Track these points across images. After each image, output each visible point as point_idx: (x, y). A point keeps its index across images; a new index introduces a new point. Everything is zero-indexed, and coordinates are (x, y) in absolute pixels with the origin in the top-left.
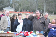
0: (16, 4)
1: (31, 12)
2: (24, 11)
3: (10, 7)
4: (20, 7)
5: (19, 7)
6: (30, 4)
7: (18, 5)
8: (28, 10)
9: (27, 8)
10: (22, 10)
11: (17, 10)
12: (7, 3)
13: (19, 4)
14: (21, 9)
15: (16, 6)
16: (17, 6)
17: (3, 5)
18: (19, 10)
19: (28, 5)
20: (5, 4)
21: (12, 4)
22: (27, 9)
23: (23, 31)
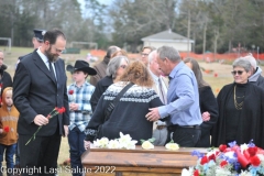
0: (201, 17)
2: (234, 49)
3: (174, 31)
4: (220, 31)
5: (215, 31)
7: (211, 21)
8: (254, 47)
9: (251, 37)
10: (227, 44)
11: (204, 45)
12: (158, 13)
13: (213, 17)
14: (222, 43)
15: (198, 26)
16: (206, 29)
17: (142, 26)
18: (215, 46)
19: (257, 21)
20: (153, 19)
21: (180, 20)
22: (249, 40)
23: (233, 144)
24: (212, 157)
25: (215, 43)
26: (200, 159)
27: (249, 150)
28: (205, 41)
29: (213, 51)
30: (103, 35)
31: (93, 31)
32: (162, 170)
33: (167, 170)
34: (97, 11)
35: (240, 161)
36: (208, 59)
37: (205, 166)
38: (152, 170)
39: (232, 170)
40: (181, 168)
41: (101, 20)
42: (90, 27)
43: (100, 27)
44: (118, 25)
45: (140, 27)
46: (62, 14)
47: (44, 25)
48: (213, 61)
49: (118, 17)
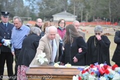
0: (80, 5)
1: (112, 21)
2: (96, 20)
3: (67, 11)
4: (89, 11)
5: (87, 12)
7: (85, 7)
8: (105, 18)
9: (104, 14)
10: (92, 18)
11: (82, 18)
12: (60, 3)
13: (85, 5)
14: (90, 17)
15: (79, 9)
16: (82, 10)
17: (52, 9)
18: (87, 19)
19: (106, 6)
20: (57, 6)
21: (70, 6)
22: (102, 16)
23: (97, 64)
24: (87, 70)
25: (87, 17)
26: (81, 71)
27: (104, 67)
28: (82, 16)
29: (85, 21)
30: (34, 14)
31: (29, 12)
32: (63, 77)
33: (66, 77)
34: (31, 2)
35: (100, 72)
36: (84, 24)
37: (84, 74)
38: (59, 77)
39: (96, 76)
40: (73, 76)
41: (33, 7)
42: (28, 10)
43: (33, 10)
44: (41, 9)
45: (52, 10)
46: (15, 4)
47: (6, 9)
48: (86, 26)
49: (41, 5)
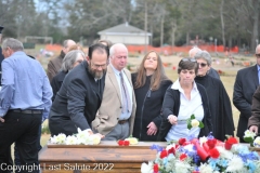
0: (158, 10)
1: (227, 45)
2: (192, 42)
3: (131, 24)
4: (178, 23)
5: (172, 24)
6: (221, 9)
7: (168, 13)
8: (211, 39)
9: (209, 29)
10: (184, 37)
11: (162, 38)
12: (114, 6)
13: (170, 10)
14: (180, 35)
15: (155, 18)
16: (163, 21)
17: (98, 19)
18: (173, 39)
19: (214, 13)
20: (109, 12)
21: (137, 13)
22: (206, 32)
24: (172, 151)
25: (173, 36)
26: (159, 153)
27: (209, 142)
28: (162, 34)
29: (170, 44)
30: (58, 29)
31: (48, 25)
32: (121, 166)
33: (126, 165)
34: (51, 4)
35: (199, 154)
36: (166, 52)
37: (165, 160)
39: (192, 163)
40: (141, 163)
41: (55, 13)
42: (44, 22)
43: (56, 21)
44: (73, 18)
45: (96, 20)
46: (15, 8)
48: (171, 54)
49: (73, 10)
